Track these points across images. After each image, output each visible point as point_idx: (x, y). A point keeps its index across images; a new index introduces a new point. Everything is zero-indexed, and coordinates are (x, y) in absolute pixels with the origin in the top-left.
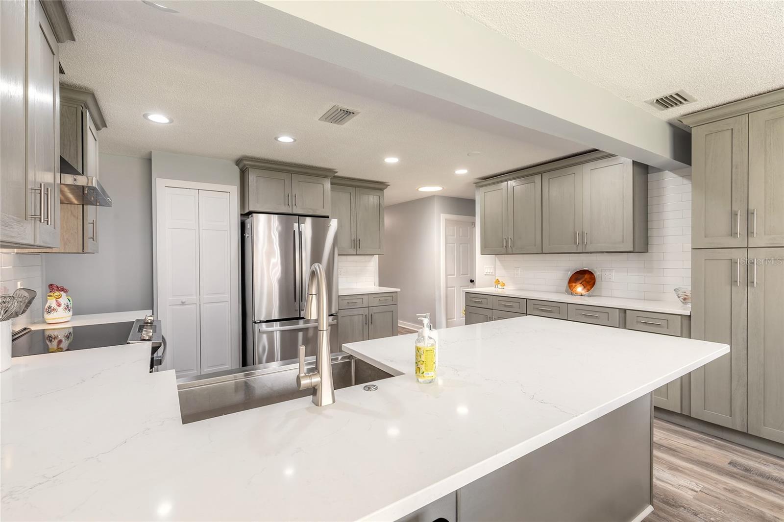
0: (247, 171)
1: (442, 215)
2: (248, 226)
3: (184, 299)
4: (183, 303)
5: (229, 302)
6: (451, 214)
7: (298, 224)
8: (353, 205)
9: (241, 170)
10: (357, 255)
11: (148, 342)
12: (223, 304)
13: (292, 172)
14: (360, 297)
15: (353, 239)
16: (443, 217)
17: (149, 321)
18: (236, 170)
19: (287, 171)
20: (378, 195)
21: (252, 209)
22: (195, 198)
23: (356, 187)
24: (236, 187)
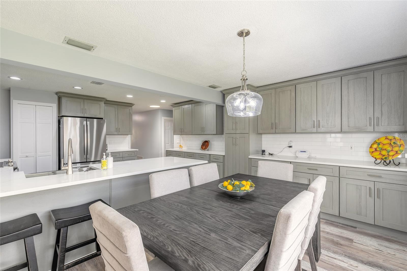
0: (61, 98)
1: (162, 117)
2: (62, 122)
3: (27, 154)
4: (27, 157)
5: (52, 156)
6: (167, 117)
7: (86, 122)
8: (116, 112)
9: (58, 97)
10: (118, 135)
11: (11, 167)
12: (49, 157)
13: (84, 99)
14: (118, 153)
15: (116, 128)
16: (163, 118)
17: (11, 161)
18: (56, 97)
19: (82, 98)
20: (129, 108)
21: (63, 115)
22: (34, 109)
23: (118, 105)
24: (56, 104)
